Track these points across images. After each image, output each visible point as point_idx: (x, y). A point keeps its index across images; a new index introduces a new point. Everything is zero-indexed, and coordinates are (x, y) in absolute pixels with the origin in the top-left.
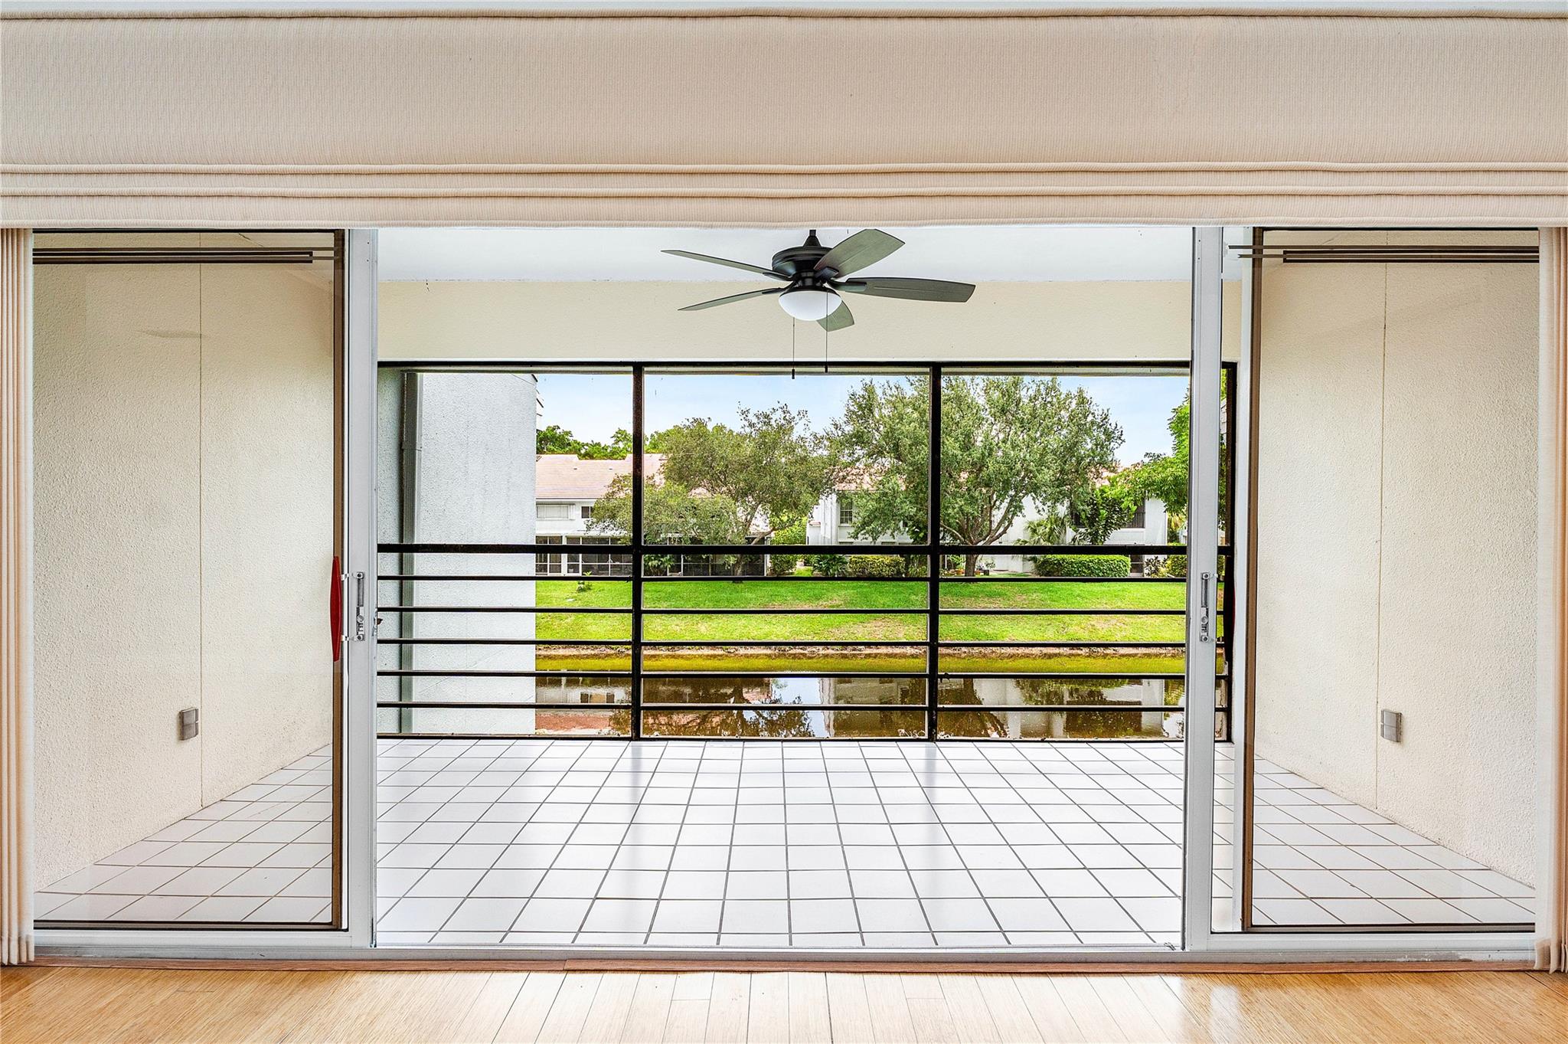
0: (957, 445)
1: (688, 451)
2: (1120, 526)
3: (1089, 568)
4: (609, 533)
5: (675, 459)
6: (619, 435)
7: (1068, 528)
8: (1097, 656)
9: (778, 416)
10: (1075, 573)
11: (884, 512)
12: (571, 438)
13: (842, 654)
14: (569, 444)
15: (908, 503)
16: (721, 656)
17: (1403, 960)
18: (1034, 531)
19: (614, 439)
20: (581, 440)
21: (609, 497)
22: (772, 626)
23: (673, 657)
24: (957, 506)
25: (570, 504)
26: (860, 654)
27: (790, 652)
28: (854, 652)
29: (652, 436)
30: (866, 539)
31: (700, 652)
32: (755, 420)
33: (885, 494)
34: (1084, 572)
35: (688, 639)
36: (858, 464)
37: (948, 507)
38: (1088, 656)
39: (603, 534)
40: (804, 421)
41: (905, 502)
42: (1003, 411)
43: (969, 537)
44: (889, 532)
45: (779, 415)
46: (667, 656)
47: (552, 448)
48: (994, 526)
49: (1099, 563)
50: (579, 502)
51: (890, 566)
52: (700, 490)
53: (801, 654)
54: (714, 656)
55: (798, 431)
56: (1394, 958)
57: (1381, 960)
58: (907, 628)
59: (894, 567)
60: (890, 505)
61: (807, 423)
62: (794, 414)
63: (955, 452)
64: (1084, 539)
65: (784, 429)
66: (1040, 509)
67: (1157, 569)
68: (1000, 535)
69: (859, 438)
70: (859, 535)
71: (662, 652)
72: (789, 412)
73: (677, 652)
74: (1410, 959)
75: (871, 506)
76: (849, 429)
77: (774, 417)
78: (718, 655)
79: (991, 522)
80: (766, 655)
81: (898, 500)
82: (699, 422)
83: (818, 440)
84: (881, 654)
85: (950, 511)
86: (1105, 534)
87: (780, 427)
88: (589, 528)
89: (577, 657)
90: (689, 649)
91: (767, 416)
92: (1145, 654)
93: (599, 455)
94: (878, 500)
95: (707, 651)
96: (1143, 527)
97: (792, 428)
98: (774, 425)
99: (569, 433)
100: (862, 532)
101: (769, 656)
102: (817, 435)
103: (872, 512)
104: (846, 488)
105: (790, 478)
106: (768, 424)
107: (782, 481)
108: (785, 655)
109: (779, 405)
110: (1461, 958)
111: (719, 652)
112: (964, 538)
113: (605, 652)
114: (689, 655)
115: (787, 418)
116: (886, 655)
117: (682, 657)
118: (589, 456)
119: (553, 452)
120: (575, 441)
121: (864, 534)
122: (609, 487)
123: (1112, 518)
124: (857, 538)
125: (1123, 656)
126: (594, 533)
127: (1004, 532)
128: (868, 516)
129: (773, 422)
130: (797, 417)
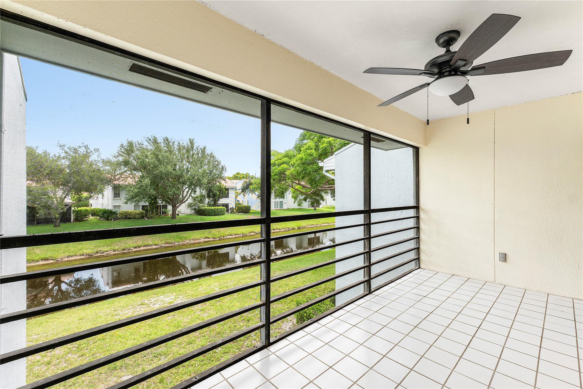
2: (222, 198)
3: (214, 211)
7: (206, 198)
8: (221, 240)
9: (82, 150)
10: (210, 213)
13: (122, 252)
18: (195, 200)
28: (129, 251)
31: (37, 263)
32: (68, 150)
34: (213, 213)
36: (125, 173)
38: (219, 240)
40: (97, 153)
48: (184, 198)
49: (217, 209)
51: (139, 214)
53: (101, 255)
55: (93, 157)
58: (152, 238)
59: (141, 214)
61: (99, 154)
62: (92, 149)
63: (172, 171)
64: (212, 202)
65: (87, 155)
66: (202, 192)
67: (233, 211)
68: (185, 201)
69: (126, 163)
70: (128, 203)
72: (89, 149)
76: (121, 159)
77: (80, 150)
81: (148, 189)
83: (105, 162)
84: (141, 250)
86: (218, 200)
87: (84, 155)
91: (75, 149)
92: (235, 237)
94: (139, 188)
95: (42, 262)
96: (228, 198)
97: (90, 155)
100: (130, 201)
102: (104, 160)
104: (118, 183)
105: (91, 178)
106: (76, 152)
108: (91, 257)
109: (83, 145)
112: (172, 202)
115: (87, 151)
116: (144, 250)
121: (131, 202)
123: (220, 195)
124: (127, 203)
125: (229, 238)
127: (187, 200)
129: (79, 152)
130: (93, 151)
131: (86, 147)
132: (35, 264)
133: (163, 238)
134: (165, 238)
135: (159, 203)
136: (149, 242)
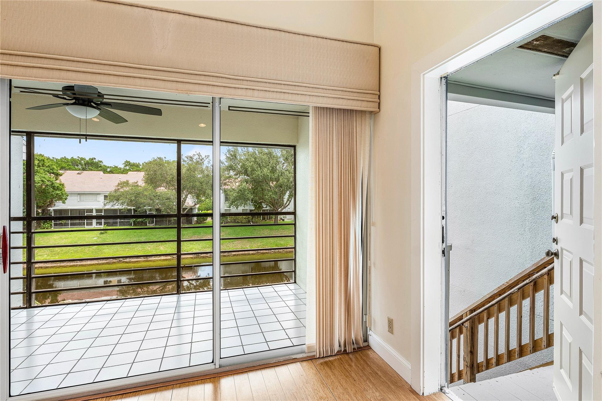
0: (269, 171)
1: (155, 171)
4: (116, 207)
5: (149, 174)
6: (126, 163)
11: (241, 197)
12: (102, 164)
13: (223, 255)
14: (101, 167)
15: (250, 194)
16: (170, 259)
17: (273, 362)
19: (124, 165)
20: (108, 165)
21: (116, 191)
22: (193, 245)
23: (147, 261)
24: (269, 195)
25: (98, 194)
26: (231, 255)
27: (201, 256)
29: (143, 164)
30: (234, 208)
31: (159, 258)
32: (186, 159)
33: (241, 190)
35: (154, 253)
36: (231, 178)
37: (266, 195)
39: (112, 208)
40: (207, 160)
41: (249, 193)
42: (287, 159)
43: (275, 207)
44: (243, 205)
45: (197, 156)
46: (144, 261)
47: (91, 168)
48: (285, 202)
50: (103, 193)
52: (162, 188)
53: (206, 256)
54: (167, 260)
55: (205, 164)
56: (270, 362)
57: (265, 363)
59: (247, 219)
60: (243, 194)
61: (209, 161)
62: (203, 156)
63: (268, 174)
65: (199, 163)
68: (287, 206)
69: (231, 167)
71: (141, 260)
72: (201, 156)
73: (148, 259)
74: (275, 361)
75: (235, 195)
76: (227, 163)
77: (195, 158)
78: (168, 259)
79: (283, 201)
80: (190, 257)
81: (246, 193)
82: (160, 158)
84: (240, 254)
85: (266, 197)
87: (197, 162)
88: (105, 205)
89: (98, 264)
90: (155, 257)
91: (191, 157)
93: (116, 172)
94: (238, 192)
95: (163, 258)
97: (203, 162)
98: (195, 161)
99: (101, 162)
101: (192, 258)
103: (235, 197)
104: (226, 188)
105: (201, 183)
106: (192, 160)
107: (198, 184)
108: (199, 257)
109: (197, 153)
110: (293, 358)
111: (169, 257)
112: (274, 207)
113: (112, 261)
114: (155, 260)
115: (200, 158)
117: (151, 261)
118: (111, 172)
119: (92, 170)
120: (104, 166)
121: (233, 206)
122: (116, 186)
124: (230, 208)
126: (108, 207)
127: (289, 205)
128: (234, 199)
129: (194, 160)
130: (204, 158)
131: (199, 155)
132: (158, 259)
133: (261, 244)
134: (262, 244)
135: (264, 208)
136: (248, 246)
